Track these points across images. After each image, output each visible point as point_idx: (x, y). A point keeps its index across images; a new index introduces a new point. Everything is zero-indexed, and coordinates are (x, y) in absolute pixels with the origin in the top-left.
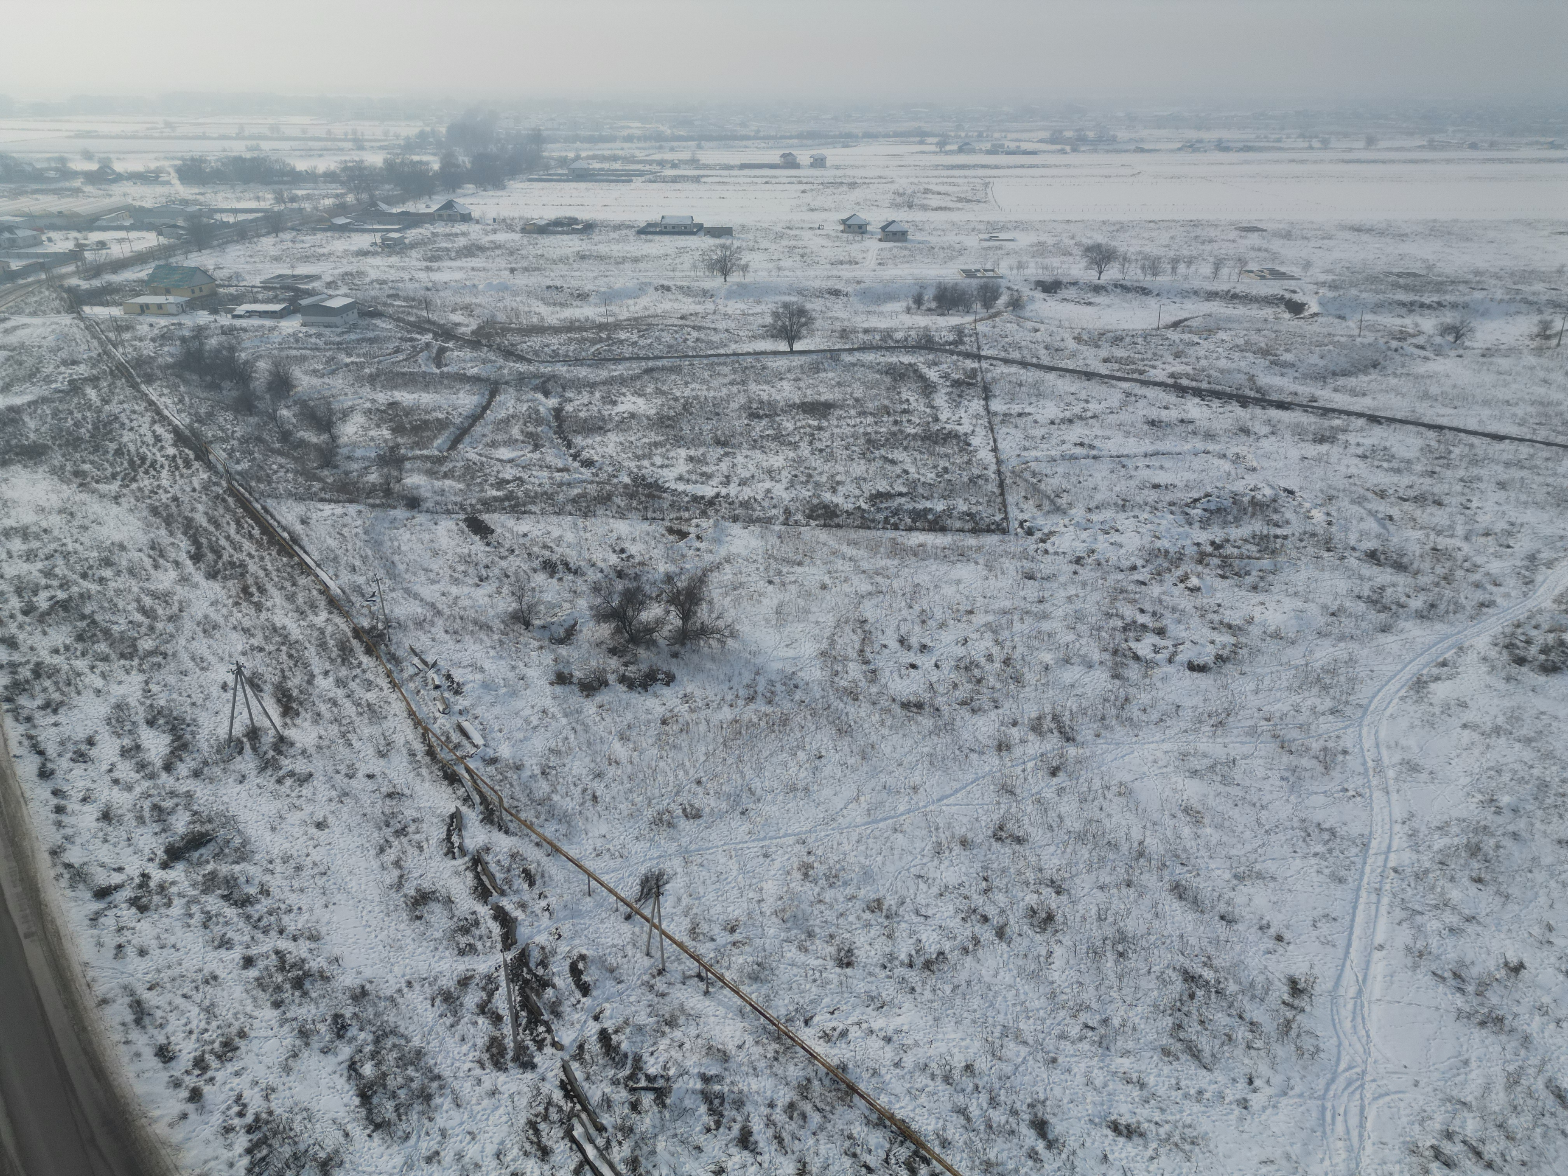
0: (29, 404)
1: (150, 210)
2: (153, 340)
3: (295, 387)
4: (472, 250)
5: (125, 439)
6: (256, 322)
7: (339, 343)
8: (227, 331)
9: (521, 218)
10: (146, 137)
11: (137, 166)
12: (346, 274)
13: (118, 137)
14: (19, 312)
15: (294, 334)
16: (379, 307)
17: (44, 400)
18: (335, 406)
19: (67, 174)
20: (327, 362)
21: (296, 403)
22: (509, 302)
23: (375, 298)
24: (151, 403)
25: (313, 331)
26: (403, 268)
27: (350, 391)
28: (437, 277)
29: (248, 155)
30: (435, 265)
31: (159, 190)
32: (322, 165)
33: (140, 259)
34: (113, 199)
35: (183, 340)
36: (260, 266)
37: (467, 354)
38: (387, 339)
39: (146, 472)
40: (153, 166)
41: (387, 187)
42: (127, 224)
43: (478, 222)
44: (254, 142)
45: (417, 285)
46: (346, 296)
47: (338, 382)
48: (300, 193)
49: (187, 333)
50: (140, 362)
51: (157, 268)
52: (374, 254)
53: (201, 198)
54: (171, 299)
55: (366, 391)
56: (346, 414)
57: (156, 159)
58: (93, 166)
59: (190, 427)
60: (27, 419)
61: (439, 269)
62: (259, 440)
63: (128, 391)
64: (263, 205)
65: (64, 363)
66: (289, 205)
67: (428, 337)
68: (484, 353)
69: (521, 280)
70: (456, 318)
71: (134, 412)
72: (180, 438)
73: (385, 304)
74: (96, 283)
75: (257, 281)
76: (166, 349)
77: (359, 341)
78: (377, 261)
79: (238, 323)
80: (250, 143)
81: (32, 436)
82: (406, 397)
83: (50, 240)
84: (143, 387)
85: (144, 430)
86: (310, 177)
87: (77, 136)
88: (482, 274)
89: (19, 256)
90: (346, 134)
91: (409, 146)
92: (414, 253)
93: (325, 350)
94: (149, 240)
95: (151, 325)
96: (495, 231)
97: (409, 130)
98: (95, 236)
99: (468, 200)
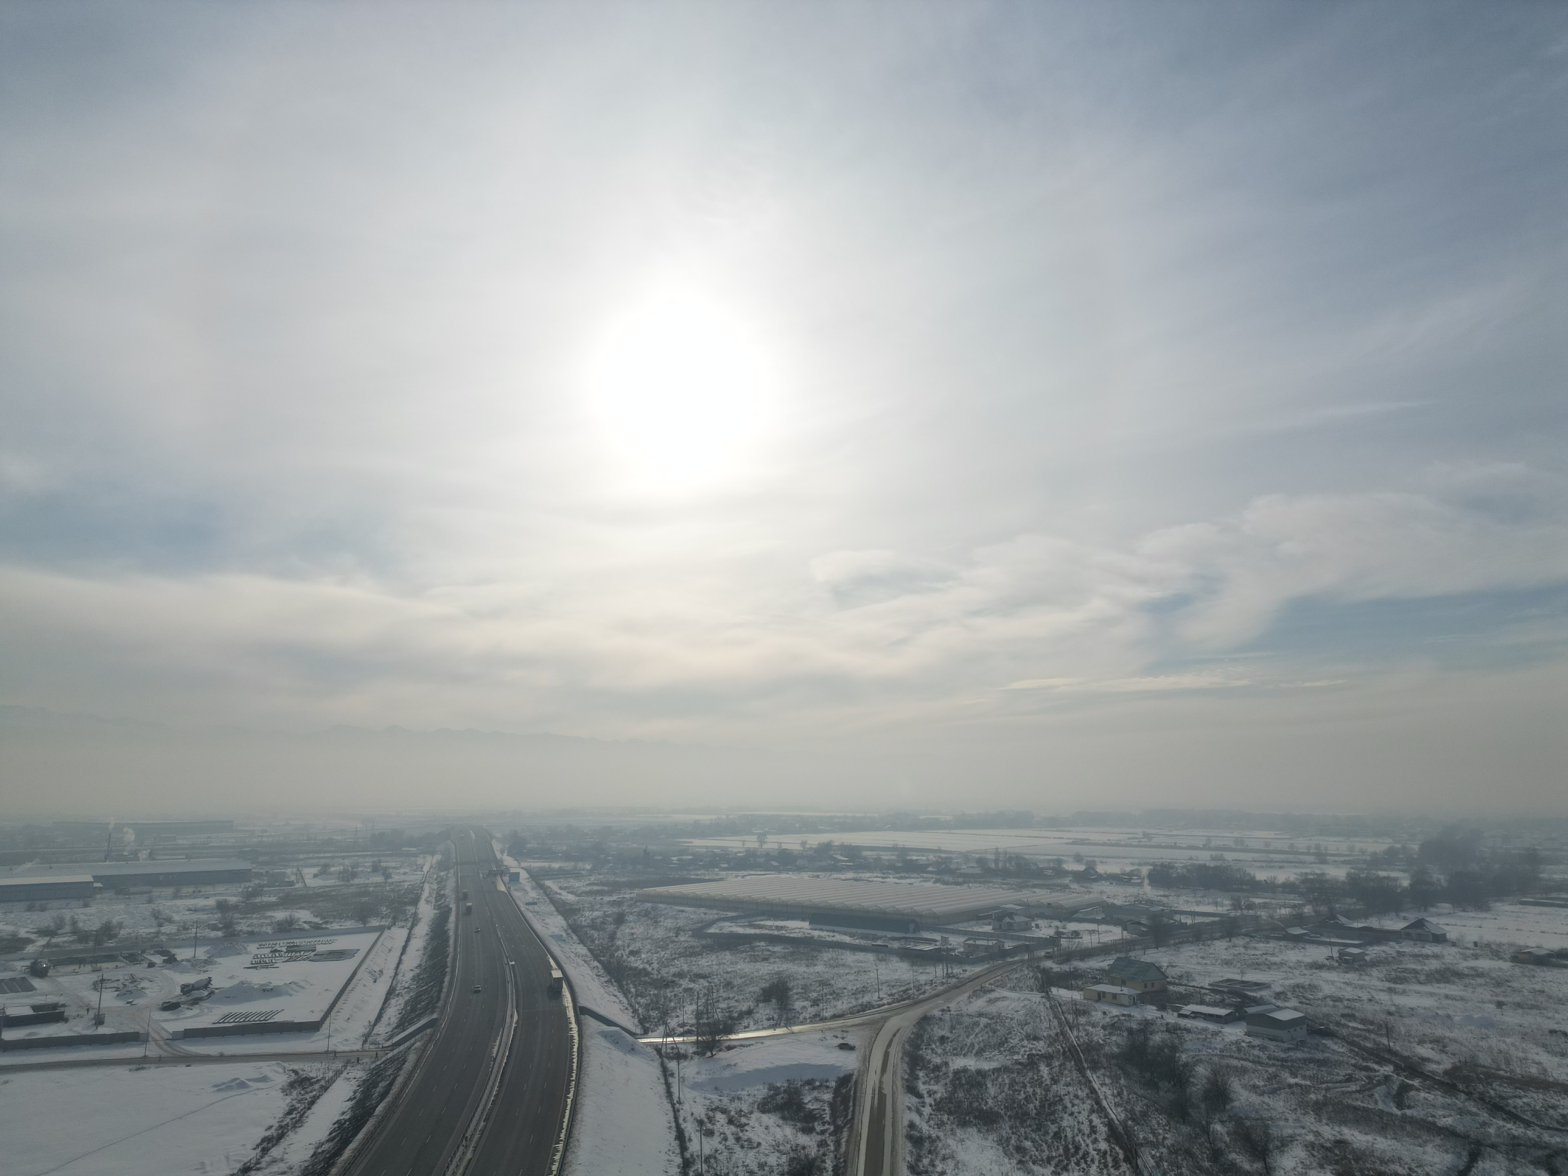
0: (994, 1070)
1: (1120, 907)
2: (1104, 1028)
3: (1232, 1100)
4: (1446, 975)
5: (1065, 1123)
6: (1200, 1024)
7: (1283, 1060)
8: (1172, 1029)
9: (1511, 945)
10: (1126, 846)
11: (1113, 868)
12: (1298, 986)
13: (1104, 844)
14: (1002, 986)
15: (1237, 1043)
16: (1332, 1026)
17: (1006, 1069)
18: (1274, 1131)
19: (1060, 872)
20: (1269, 1079)
21: (1231, 1119)
22: (1494, 1041)
23: (1327, 1016)
24: (1093, 1091)
25: (1257, 1042)
26: (1362, 987)
27: (1291, 1117)
28: (1400, 1000)
29: (1212, 864)
30: (1400, 987)
31: (1131, 890)
32: (1282, 876)
33: (1105, 950)
34: (1092, 896)
35: (1130, 1031)
36: (1211, 968)
37: (1437, 1097)
38: (1338, 1064)
39: (1078, 1164)
40: (1128, 869)
41: (1349, 900)
42: (1099, 917)
43: (1454, 944)
44: (1219, 853)
45: (1377, 1007)
46: (1295, 1009)
47: (1278, 1104)
48: (1257, 901)
49: (1134, 1026)
50: (1091, 1048)
51: (1118, 959)
52: (1330, 968)
53: (1165, 900)
54: (1126, 990)
55: (1309, 1120)
56: (1285, 1143)
57: (1132, 864)
58: (1081, 868)
59: (1124, 1123)
60: (989, 1085)
61: (1404, 992)
62: (1188, 1153)
63: (1075, 1074)
64: (1220, 910)
65: (1028, 1037)
66: (1245, 912)
67: (1388, 1069)
68: (1460, 1101)
69: (1511, 1018)
70: (1424, 1051)
71: (1076, 1097)
72: (1113, 1134)
73: (1338, 1024)
74: (1066, 967)
75: (1206, 982)
76: (1114, 1038)
77: (1306, 1061)
78: (1333, 976)
79: (1183, 1022)
80: (1214, 853)
81: (990, 1101)
82: (1358, 1138)
83: (1037, 926)
84: (1088, 1073)
85: (1082, 1118)
86: (1269, 887)
87: (1073, 843)
88: (1459, 1004)
89: (1013, 938)
90: (1308, 848)
91: (1376, 861)
92: (1375, 972)
93: (1267, 1065)
94: (1114, 934)
95: (1105, 1013)
96: (1476, 957)
97: (1377, 846)
98: (1072, 926)
99: (1442, 921)
